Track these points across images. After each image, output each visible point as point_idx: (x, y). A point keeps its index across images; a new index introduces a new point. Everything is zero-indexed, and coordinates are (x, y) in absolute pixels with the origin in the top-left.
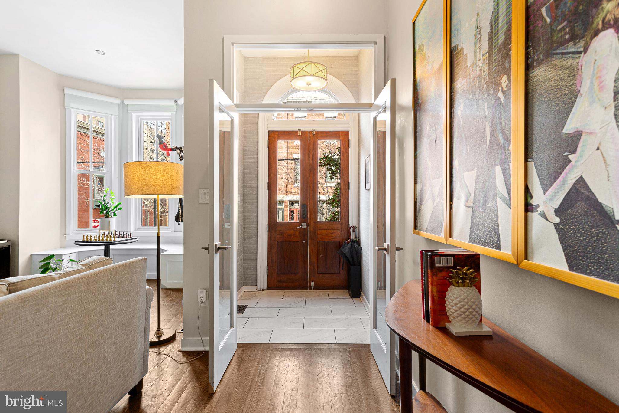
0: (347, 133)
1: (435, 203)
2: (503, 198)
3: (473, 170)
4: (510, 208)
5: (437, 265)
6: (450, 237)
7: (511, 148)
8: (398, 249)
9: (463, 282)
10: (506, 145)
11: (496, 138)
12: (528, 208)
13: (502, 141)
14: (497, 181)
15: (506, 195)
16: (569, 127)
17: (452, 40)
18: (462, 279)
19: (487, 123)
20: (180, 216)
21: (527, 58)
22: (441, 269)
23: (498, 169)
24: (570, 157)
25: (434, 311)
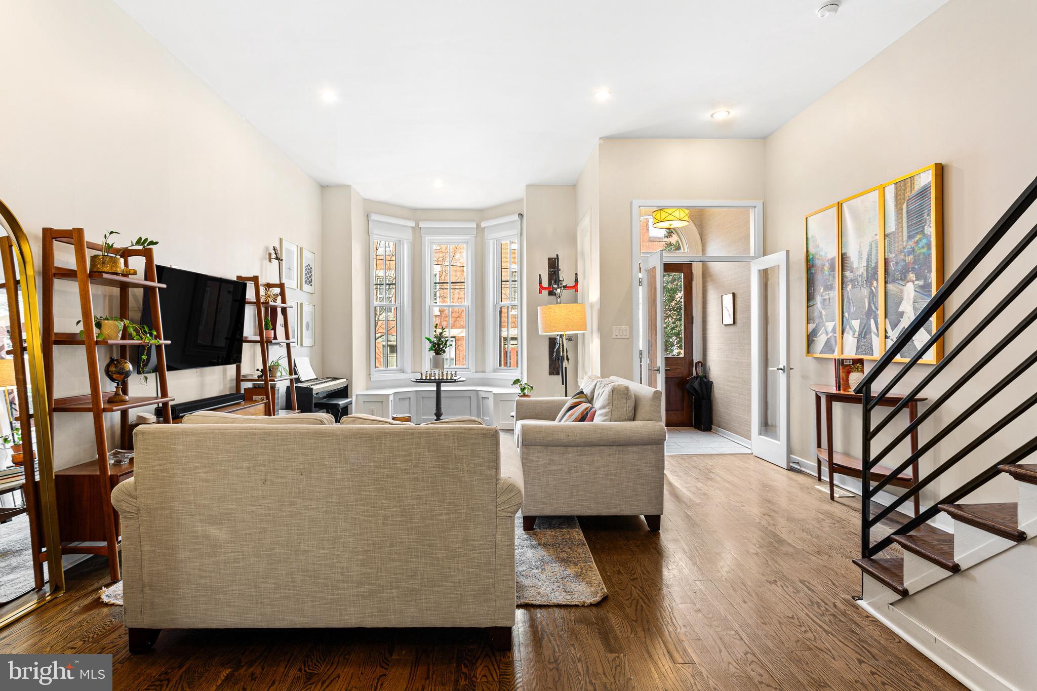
0: (689, 266)
1: (829, 337)
2: (875, 333)
3: (857, 319)
4: (878, 337)
5: (845, 364)
6: (842, 354)
7: (878, 312)
8: (791, 369)
9: (857, 370)
10: (876, 311)
11: (871, 307)
12: (886, 337)
13: (874, 309)
14: (872, 326)
15: (876, 332)
16: (901, 309)
17: (843, 249)
18: (857, 368)
19: (866, 299)
20: (561, 351)
21: (885, 279)
22: (847, 365)
23: (872, 321)
24: (901, 319)
25: (844, 385)
